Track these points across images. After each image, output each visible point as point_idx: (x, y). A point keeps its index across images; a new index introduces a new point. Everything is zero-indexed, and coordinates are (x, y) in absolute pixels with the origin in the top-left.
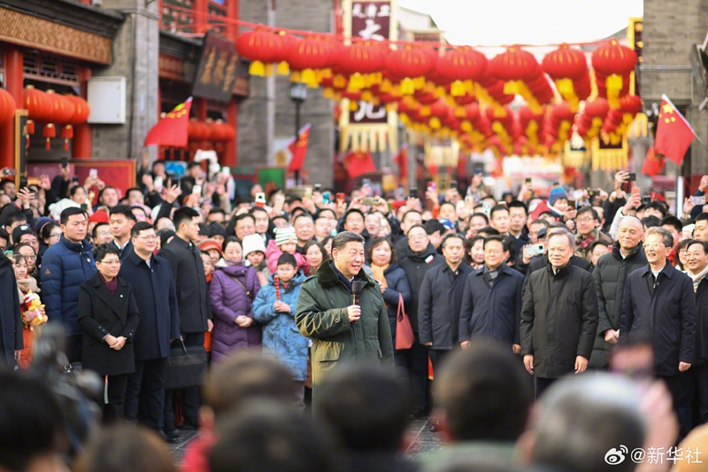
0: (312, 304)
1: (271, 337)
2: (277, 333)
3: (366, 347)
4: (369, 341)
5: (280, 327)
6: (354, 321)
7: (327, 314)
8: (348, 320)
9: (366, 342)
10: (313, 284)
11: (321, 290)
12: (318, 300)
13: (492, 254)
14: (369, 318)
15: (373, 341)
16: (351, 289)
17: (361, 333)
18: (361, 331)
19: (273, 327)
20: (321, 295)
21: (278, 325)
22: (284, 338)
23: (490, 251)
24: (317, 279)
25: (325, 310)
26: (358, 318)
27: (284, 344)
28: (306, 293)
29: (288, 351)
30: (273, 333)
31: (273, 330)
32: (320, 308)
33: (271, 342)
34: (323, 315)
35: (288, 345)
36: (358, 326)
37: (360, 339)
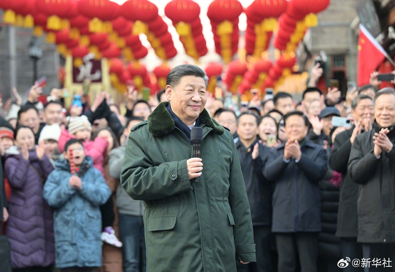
0: (141, 157)
1: (67, 222)
2: (73, 218)
3: (211, 211)
4: (215, 204)
5: (76, 211)
6: (195, 179)
7: (159, 169)
8: (188, 176)
9: (210, 205)
10: (143, 133)
11: (153, 139)
12: (149, 153)
13: (294, 129)
14: (214, 174)
15: (221, 204)
16: (189, 137)
17: (205, 195)
18: (204, 191)
19: (68, 212)
20: (152, 146)
21: (74, 210)
22: (81, 224)
23: (292, 126)
24: (148, 126)
25: (158, 164)
26: (200, 174)
27: (81, 229)
28: (134, 145)
29: (86, 235)
30: (68, 218)
31: (68, 215)
32: (149, 162)
33: (66, 228)
34: (154, 170)
35: (85, 230)
36: (199, 184)
37: (202, 202)
